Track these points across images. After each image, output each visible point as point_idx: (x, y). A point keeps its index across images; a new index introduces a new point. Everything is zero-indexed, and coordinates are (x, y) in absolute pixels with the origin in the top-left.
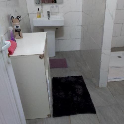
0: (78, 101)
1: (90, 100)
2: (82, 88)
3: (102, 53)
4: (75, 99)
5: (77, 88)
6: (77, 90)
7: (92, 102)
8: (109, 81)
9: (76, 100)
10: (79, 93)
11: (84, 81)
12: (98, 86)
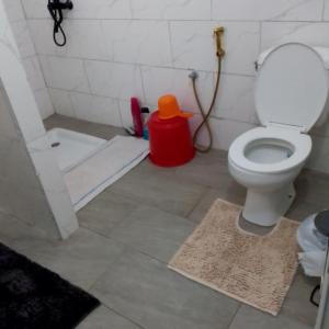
0: (37, 310)
1: (66, 284)
2: (20, 271)
3: (29, 150)
4: (25, 314)
5: (9, 283)
6: (11, 287)
7: (71, 286)
8: (77, 208)
9: (30, 314)
10: (24, 290)
11: (13, 252)
12: (61, 239)
